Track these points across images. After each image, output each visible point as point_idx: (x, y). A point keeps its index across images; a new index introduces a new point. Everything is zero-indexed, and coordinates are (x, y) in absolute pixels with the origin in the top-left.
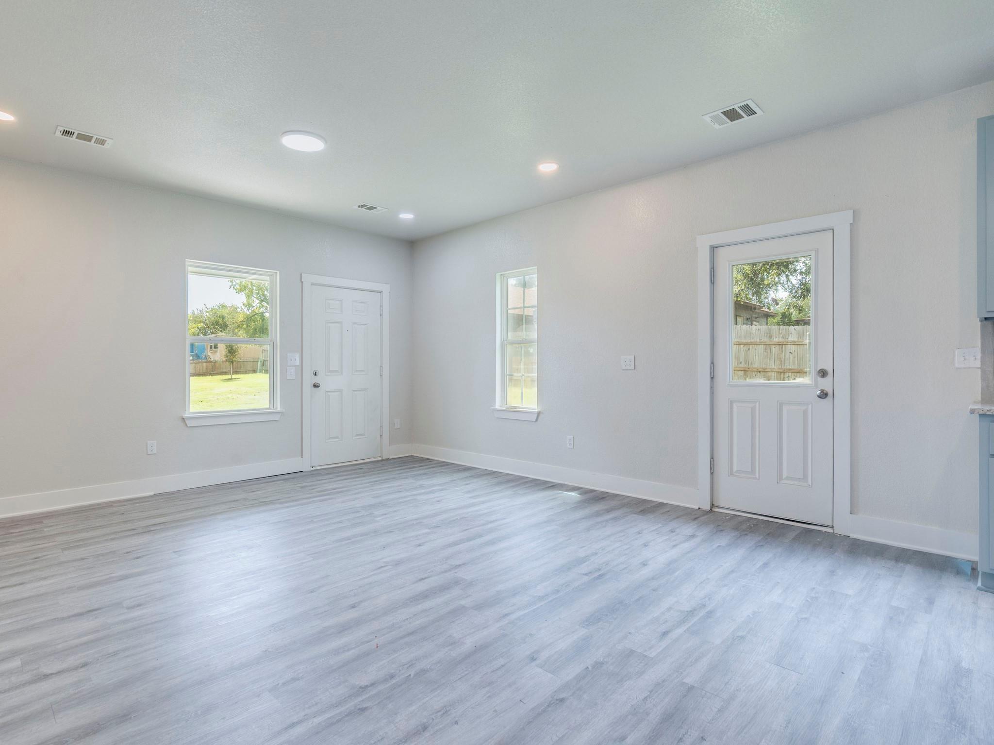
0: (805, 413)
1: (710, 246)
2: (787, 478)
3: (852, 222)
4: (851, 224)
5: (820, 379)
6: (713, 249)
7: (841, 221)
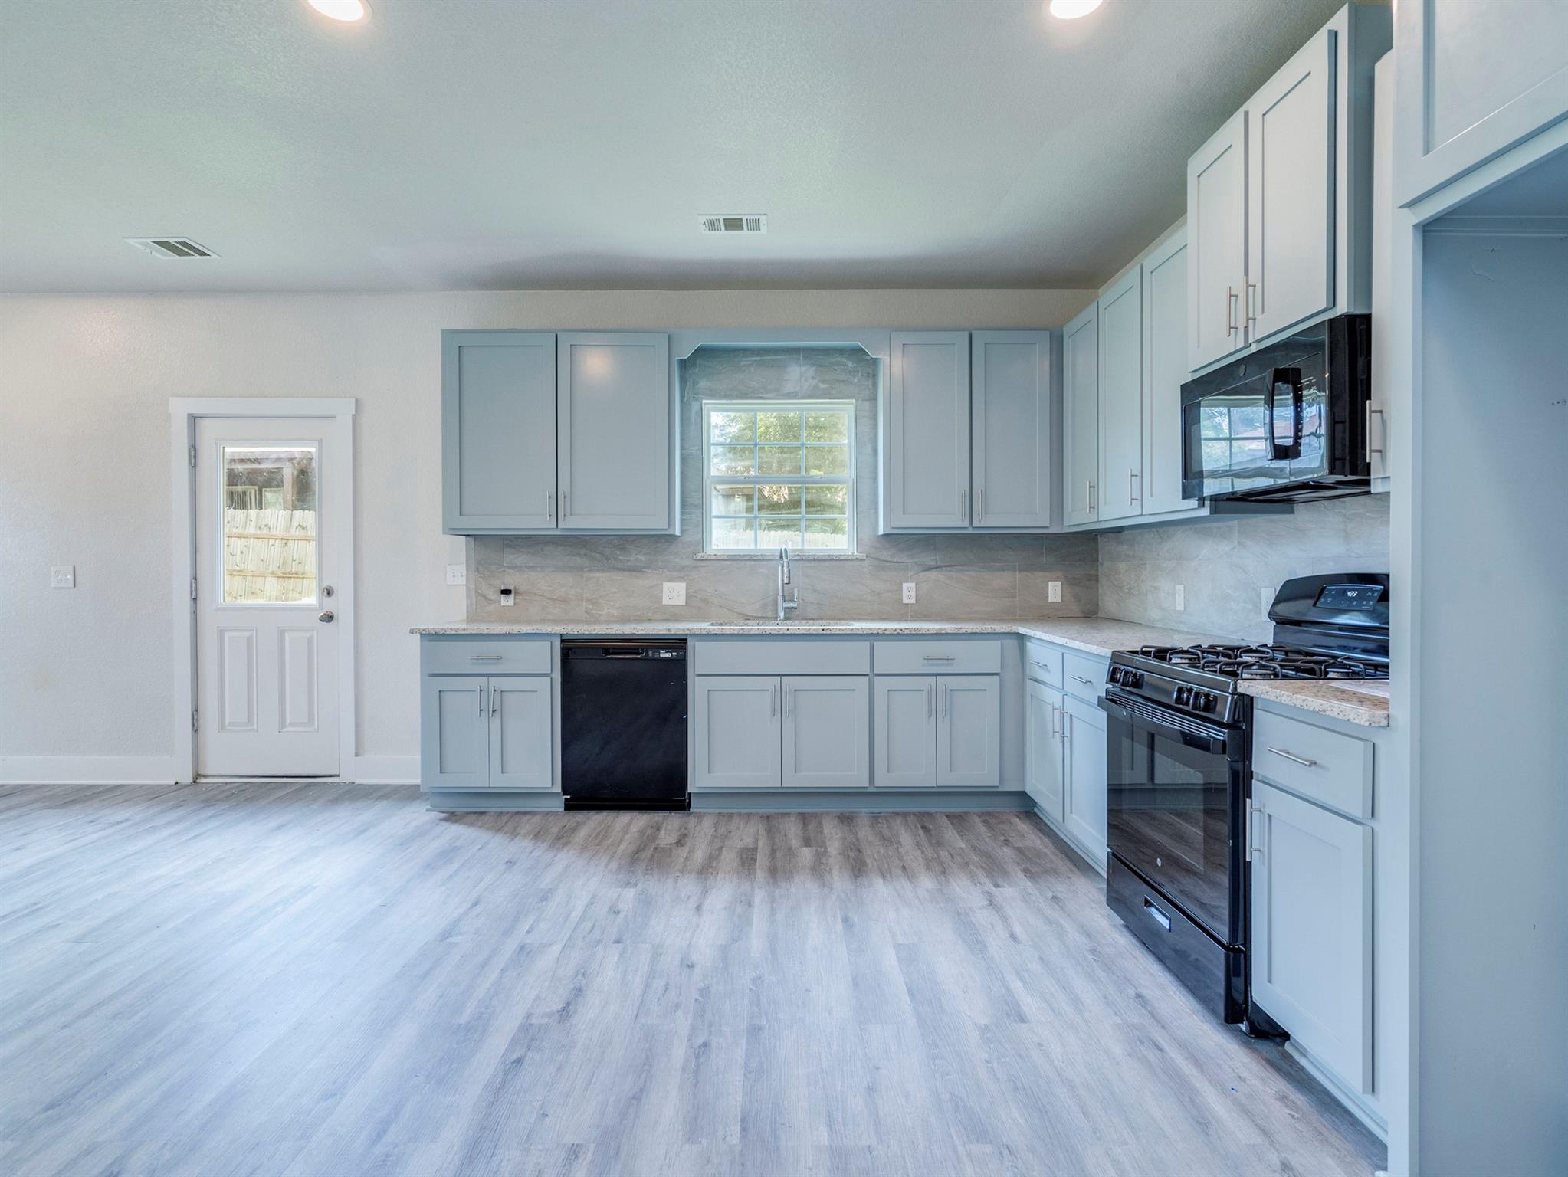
0: (310, 640)
1: (189, 415)
2: (292, 724)
3: (354, 413)
4: (353, 415)
5: (326, 599)
6: (194, 419)
7: (344, 409)
